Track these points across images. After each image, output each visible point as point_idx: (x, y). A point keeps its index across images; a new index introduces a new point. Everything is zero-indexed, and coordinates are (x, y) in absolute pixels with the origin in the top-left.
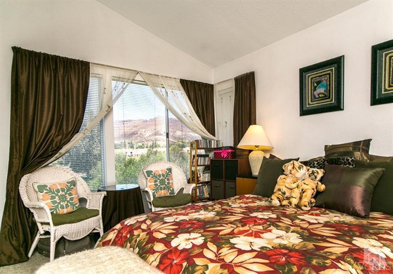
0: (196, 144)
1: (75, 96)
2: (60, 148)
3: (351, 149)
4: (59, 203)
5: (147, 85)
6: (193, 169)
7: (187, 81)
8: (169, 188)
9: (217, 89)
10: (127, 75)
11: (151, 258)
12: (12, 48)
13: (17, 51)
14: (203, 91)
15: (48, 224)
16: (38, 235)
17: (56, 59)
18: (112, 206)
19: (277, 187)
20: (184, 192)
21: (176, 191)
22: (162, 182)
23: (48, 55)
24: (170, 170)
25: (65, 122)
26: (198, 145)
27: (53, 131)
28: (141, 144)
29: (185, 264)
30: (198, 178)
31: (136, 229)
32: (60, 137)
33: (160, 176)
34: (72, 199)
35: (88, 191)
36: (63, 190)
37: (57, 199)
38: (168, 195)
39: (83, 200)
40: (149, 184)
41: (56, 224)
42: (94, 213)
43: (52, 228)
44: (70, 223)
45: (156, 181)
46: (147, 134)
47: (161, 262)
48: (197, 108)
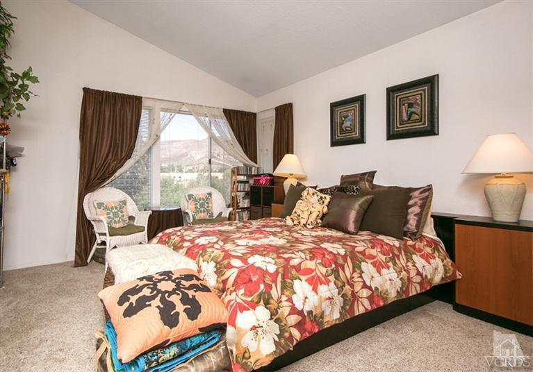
0: (236, 171)
1: (129, 126)
2: (115, 172)
3: (358, 179)
4: (113, 219)
5: (191, 115)
6: (233, 194)
7: (229, 110)
8: (208, 211)
9: (259, 118)
10: (174, 106)
11: (181, 251)
12: (83, 89)
13: (86, 90)
14: (245, 120)
15: (105, 234)
16: (96, 245)
17: (115, 95)
18: (156, 225)
19: (294, 210)
20: (222, 216)
21: (215, 215)
22: (202, 206)
23: (109, 93)
24: (210, 194)
25: (119, 149)
26: (238, 171)
27: (110, 157)
28: (191, 168)
29: (201, 252)
30: (237, 203)
31: (173, 235)
32: (115, 162)
33: (200, 199)
34: (123, 216)
35: (136, 209)
36: (116, 208)
37: (111, 215)
38: (207, 217)
39: (131, 218)
40: (190, 207)
41: (111, 235)
42: (140, 229)
43: (108, 239)
44: (121, 235)
45: (196, 204)
46: (199, 157)
47: (187, 253)
48: (239, 136)
